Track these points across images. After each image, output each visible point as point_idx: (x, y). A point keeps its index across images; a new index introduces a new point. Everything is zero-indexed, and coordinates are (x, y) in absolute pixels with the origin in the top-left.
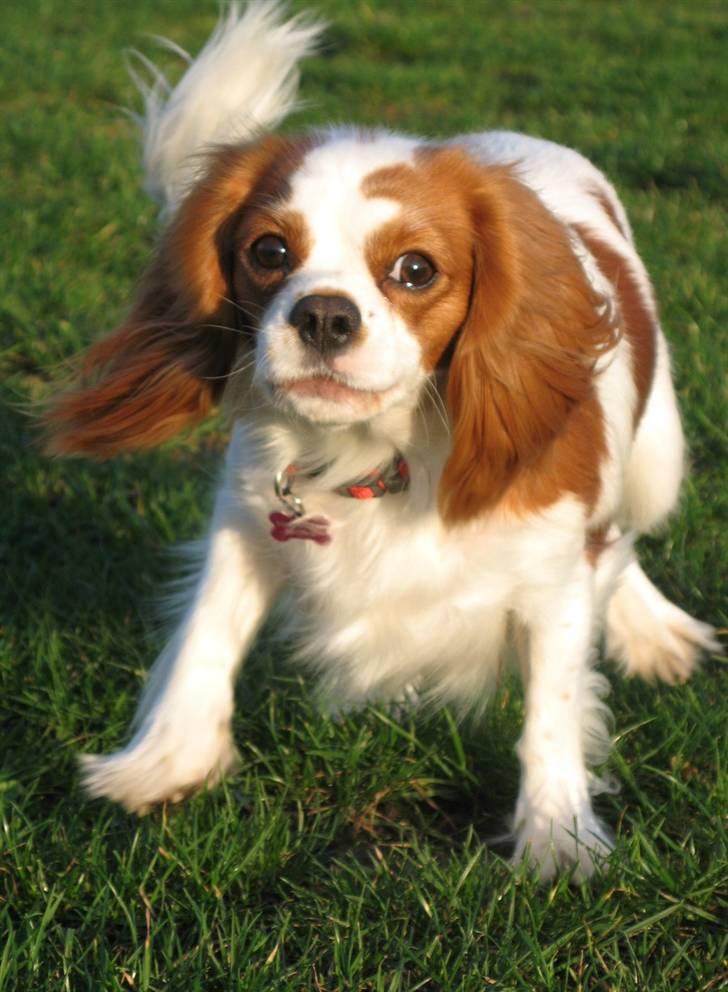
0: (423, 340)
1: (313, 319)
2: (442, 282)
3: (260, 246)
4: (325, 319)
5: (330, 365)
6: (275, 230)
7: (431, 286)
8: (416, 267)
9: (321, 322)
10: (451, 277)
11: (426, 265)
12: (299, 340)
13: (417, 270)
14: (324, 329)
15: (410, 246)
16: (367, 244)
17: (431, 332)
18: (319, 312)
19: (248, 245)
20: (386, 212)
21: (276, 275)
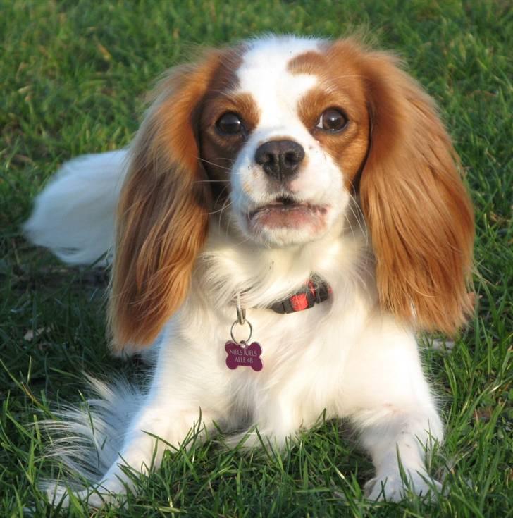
0: (344, 169)
1: (271, 157)
2: (352, 128)
3: (223, 122)
4: (280, 156)
5: (288, 188)
6: (231, 108)
7: (346, 130)
8: (333, 119)
9: (278, 159)
10: (358, 123)
11: (340, 117)
12: (264, 173)
13: (335, 121)
14: (280, 163)
15: (329, 104)
16: (298, 106)
17: (348, 164)
18: (276, 152)
19: (214, 122)
20: (308, 82)
21: (237, 137)
